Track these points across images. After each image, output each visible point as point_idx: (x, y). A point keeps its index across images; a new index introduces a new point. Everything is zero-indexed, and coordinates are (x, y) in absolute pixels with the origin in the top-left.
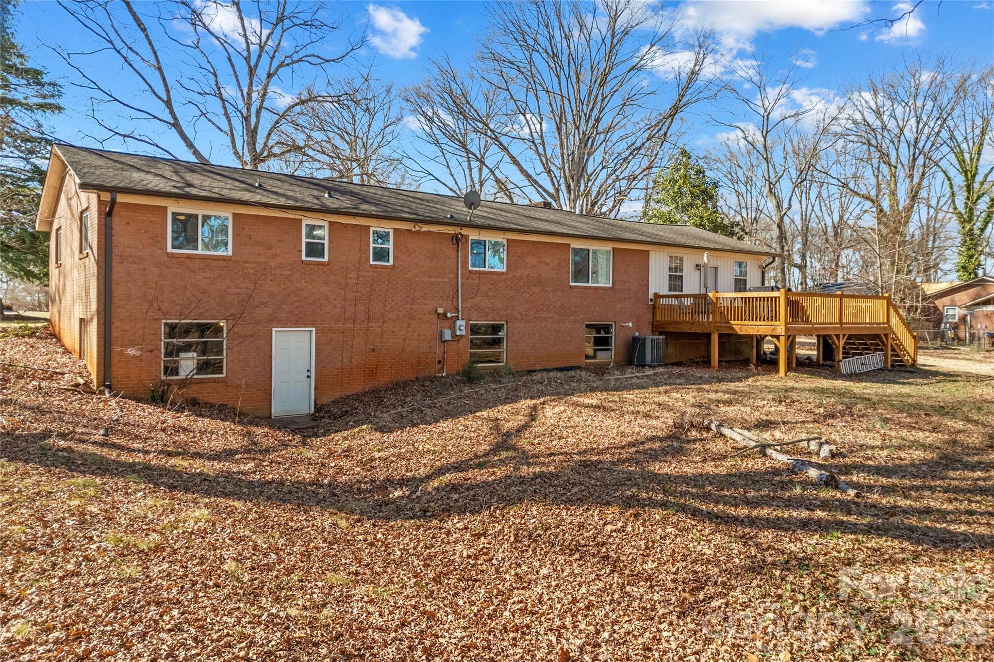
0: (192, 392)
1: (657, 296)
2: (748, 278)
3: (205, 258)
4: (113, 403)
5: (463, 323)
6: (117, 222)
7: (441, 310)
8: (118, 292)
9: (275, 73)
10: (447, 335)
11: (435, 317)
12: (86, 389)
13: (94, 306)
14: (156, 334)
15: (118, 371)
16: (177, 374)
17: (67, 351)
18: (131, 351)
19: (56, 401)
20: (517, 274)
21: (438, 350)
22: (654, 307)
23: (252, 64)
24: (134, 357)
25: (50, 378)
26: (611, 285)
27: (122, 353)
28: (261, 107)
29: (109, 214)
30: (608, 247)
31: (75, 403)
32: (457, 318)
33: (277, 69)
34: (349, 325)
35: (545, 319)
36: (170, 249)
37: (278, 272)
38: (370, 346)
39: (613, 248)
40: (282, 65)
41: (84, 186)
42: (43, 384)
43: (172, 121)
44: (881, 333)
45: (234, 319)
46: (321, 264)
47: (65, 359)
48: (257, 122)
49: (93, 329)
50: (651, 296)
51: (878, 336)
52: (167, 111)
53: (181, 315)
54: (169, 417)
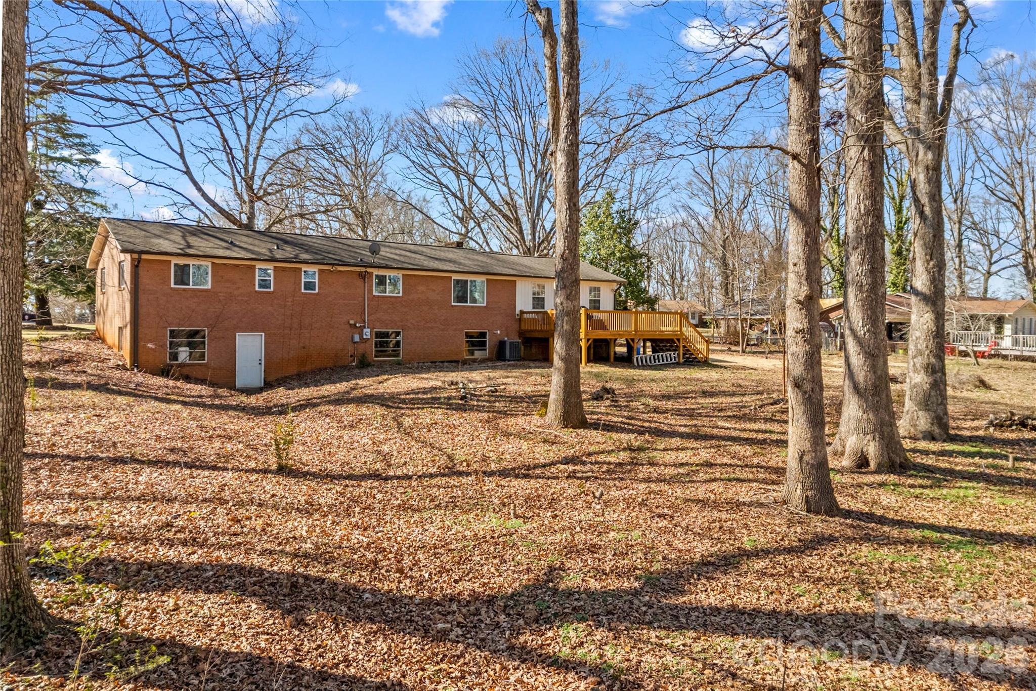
0: (185, 371)
1: (522, 312)
2: (601, 299)
3: (194, 290)
4: (139, 375)
5: (368, 330)
6: (142, 271)
7: (352, 322)
8: (142, 311)
9: (270, 126)
10: (357, 338)
11: (347, 326)
12: (124, 368)
13: (128, 319)
14: (165, 336)
15: (143, 357)
16: (177, 360)
17: (110, 348)
18: (150, 345)
19: (108, 373)
20: (410, 298)
21: (350, 348)
22: (520, 320)
23: (250, 122)
24: (151, 349)
25: (102, 361)
26: (485, 304)
27: (145, 346)
28: (258, 155)
29: (137, 266)
30: (483, 278)
31: (118, 374)
32: (364, 327)
33: (271, 124)
34: (287, 331)
35: (432, 328)
36: (173, 286)
37: (240, 298)
38: (301, 345)
39: (487, 280)
40: (275, 120)
41: (124, 251)
42: (99, 364)
43: (185, 170)
44: (675, 338)
45: (212, 327)
46: (269, 293)
47: (109, 352)
48: (255, 169)
49: (127, 332)
50: (517, 312)
51: (672, 341)
52: (181, 161)
53: (179, 325)
54: (171, 383)
